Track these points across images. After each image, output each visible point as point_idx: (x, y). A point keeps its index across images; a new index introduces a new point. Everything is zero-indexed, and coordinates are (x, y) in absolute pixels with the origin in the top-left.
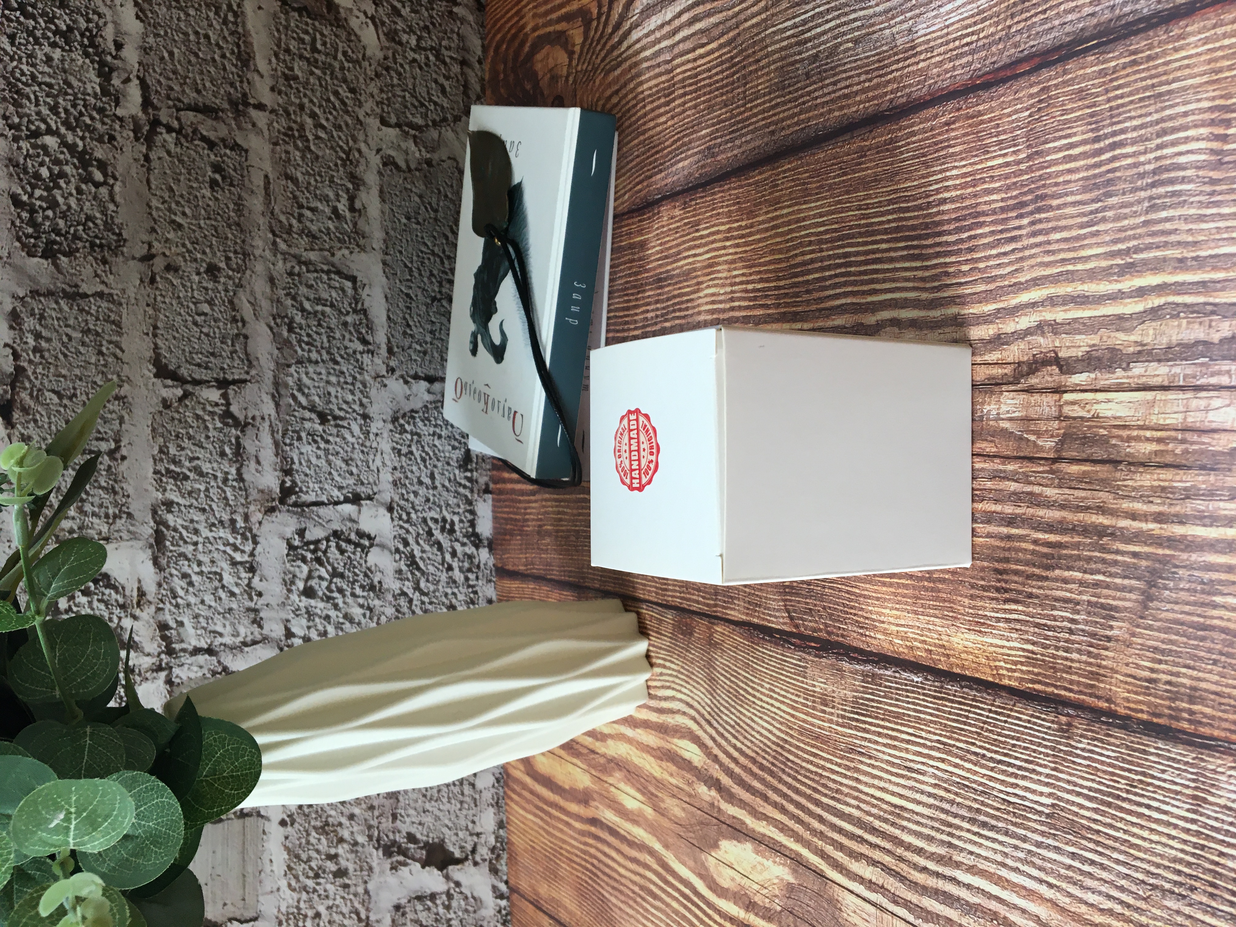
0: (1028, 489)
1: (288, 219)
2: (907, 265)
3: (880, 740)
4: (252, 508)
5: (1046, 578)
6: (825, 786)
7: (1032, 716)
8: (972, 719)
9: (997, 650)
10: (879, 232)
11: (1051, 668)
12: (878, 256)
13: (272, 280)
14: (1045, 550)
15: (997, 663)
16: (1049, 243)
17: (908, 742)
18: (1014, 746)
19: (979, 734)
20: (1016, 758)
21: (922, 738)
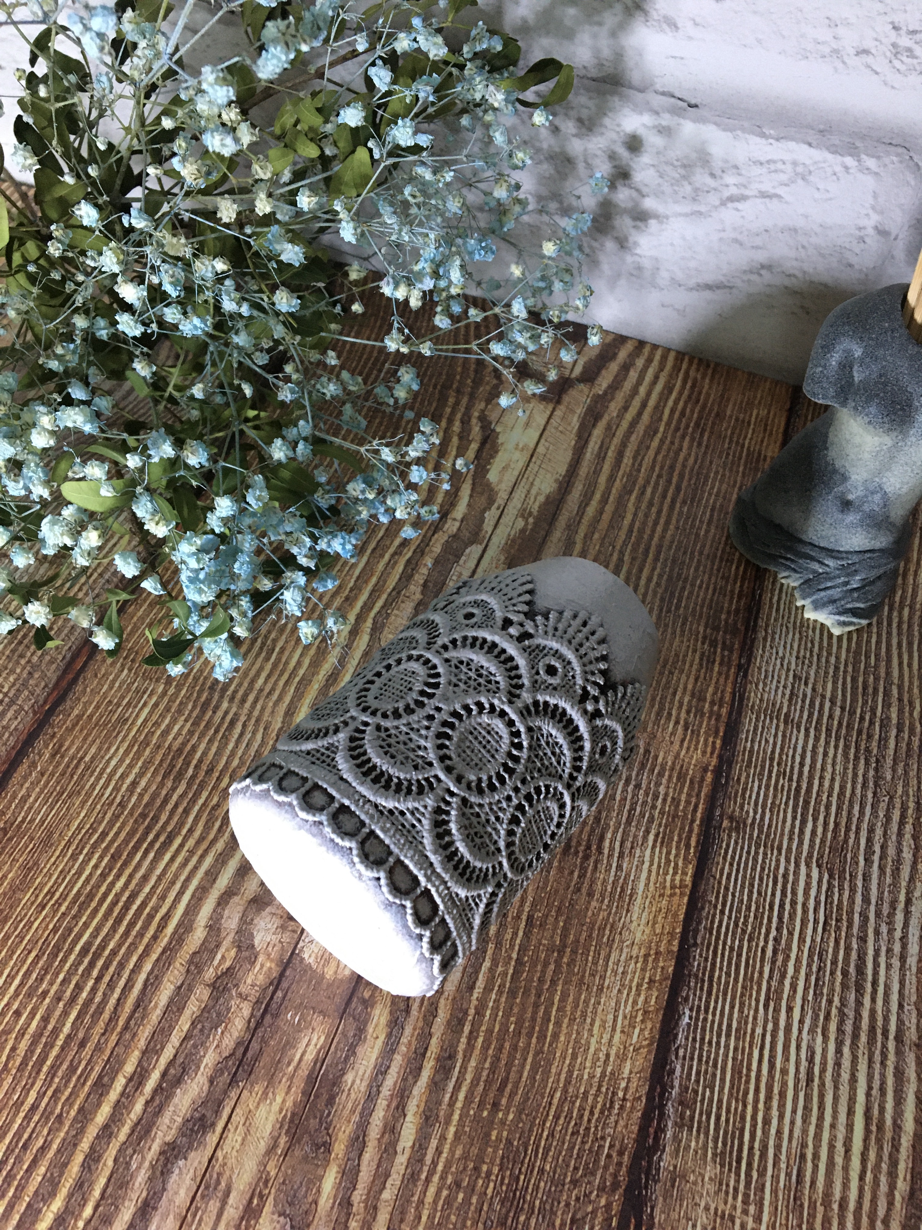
2: (167, 857)
10: (98, 886)
12: (124, 899)
16: (261, 690)
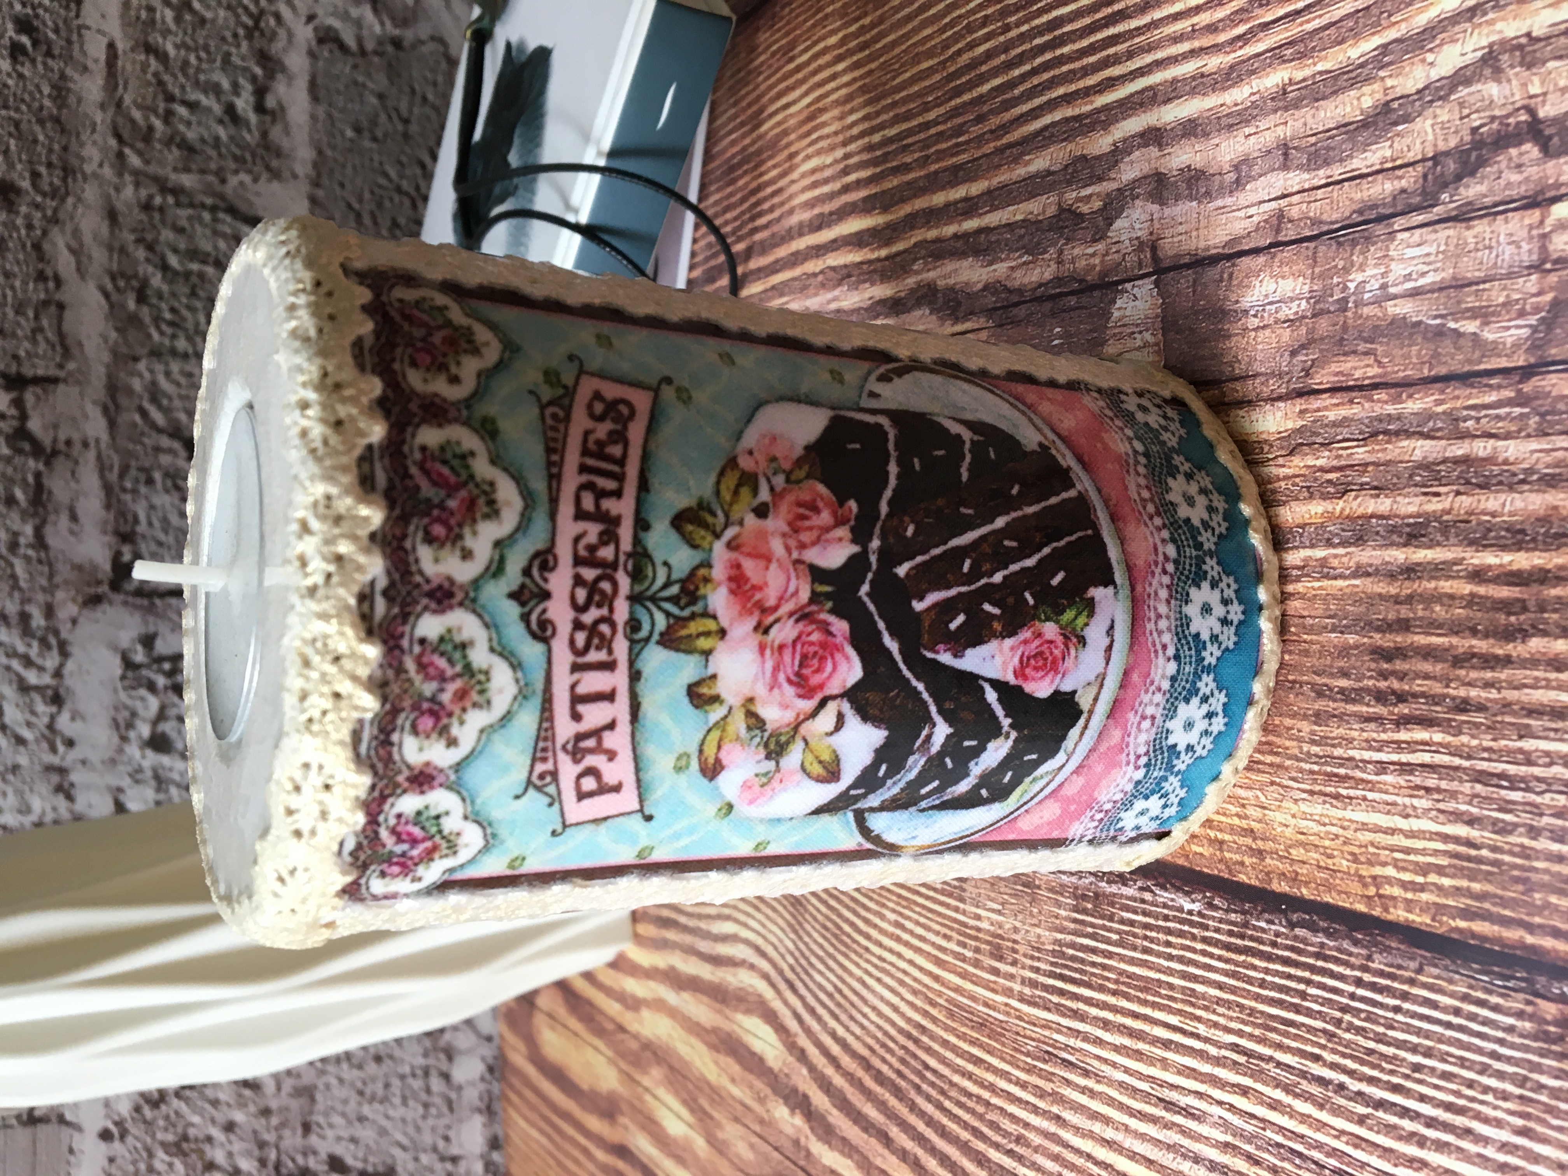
0: (1458, 450)
1: (147, 118)
3: (1107, 1036)
4: (60, 595)
5: (1507, 661)
6: (994, 1126)
7: (1465, 998)
8: (1315, 999)
9: (1379, 838)
11: (1517, 880)
13: (112, 216)
14: (1505, 592)
15: (1378, 871)
17: (1167, 1044)
18: (1417, 1068)
19: (1331, 1036)
20: (1422, 1098)
21: (1197, 1037)
